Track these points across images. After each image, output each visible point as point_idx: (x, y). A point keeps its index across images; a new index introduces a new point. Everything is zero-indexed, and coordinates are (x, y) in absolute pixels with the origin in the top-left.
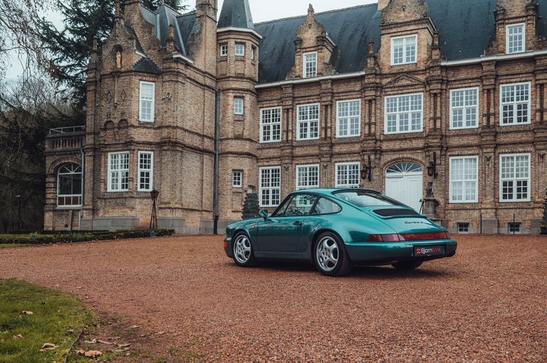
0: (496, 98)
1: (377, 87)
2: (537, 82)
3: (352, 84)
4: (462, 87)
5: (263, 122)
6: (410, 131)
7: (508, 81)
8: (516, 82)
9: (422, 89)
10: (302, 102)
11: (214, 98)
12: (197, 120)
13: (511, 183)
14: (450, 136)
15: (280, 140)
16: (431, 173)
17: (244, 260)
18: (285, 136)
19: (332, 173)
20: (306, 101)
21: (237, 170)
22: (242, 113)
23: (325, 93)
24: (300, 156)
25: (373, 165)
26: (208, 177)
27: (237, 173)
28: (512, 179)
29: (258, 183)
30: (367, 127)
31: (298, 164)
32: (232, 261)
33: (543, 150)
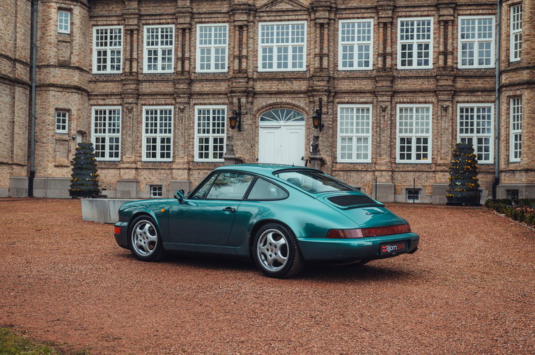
0: (394, 34)
1: (250, 10)
2: (441, 18)
3: (218, 3)
4: (353, 18)
5: (97, 45)
6: (290, 68)
7: (408, 14)
8: (416, 16)
9: (305, 17)
10: (151, 21)
11: (30, 8)
12: (7, 38)
13: (409, 141)
14: (339, 79)
15: (121, 71)
16: (316, 124)
17: (148, 252)
18: (128, 66)
19: (191, 119)
20: (157, 21)
21: (62, 110)
22: (68, 32)
23: (183, 13)
24: (149, 95)
25: (243, 111)
26: (21, 117)
27: (62, 112)
28: (411, 135)
29: (89, 127)
30: (237, 61)
31: (145, 105)
32: (129, 252)
33: (446, 101)
